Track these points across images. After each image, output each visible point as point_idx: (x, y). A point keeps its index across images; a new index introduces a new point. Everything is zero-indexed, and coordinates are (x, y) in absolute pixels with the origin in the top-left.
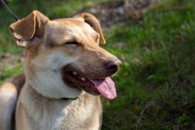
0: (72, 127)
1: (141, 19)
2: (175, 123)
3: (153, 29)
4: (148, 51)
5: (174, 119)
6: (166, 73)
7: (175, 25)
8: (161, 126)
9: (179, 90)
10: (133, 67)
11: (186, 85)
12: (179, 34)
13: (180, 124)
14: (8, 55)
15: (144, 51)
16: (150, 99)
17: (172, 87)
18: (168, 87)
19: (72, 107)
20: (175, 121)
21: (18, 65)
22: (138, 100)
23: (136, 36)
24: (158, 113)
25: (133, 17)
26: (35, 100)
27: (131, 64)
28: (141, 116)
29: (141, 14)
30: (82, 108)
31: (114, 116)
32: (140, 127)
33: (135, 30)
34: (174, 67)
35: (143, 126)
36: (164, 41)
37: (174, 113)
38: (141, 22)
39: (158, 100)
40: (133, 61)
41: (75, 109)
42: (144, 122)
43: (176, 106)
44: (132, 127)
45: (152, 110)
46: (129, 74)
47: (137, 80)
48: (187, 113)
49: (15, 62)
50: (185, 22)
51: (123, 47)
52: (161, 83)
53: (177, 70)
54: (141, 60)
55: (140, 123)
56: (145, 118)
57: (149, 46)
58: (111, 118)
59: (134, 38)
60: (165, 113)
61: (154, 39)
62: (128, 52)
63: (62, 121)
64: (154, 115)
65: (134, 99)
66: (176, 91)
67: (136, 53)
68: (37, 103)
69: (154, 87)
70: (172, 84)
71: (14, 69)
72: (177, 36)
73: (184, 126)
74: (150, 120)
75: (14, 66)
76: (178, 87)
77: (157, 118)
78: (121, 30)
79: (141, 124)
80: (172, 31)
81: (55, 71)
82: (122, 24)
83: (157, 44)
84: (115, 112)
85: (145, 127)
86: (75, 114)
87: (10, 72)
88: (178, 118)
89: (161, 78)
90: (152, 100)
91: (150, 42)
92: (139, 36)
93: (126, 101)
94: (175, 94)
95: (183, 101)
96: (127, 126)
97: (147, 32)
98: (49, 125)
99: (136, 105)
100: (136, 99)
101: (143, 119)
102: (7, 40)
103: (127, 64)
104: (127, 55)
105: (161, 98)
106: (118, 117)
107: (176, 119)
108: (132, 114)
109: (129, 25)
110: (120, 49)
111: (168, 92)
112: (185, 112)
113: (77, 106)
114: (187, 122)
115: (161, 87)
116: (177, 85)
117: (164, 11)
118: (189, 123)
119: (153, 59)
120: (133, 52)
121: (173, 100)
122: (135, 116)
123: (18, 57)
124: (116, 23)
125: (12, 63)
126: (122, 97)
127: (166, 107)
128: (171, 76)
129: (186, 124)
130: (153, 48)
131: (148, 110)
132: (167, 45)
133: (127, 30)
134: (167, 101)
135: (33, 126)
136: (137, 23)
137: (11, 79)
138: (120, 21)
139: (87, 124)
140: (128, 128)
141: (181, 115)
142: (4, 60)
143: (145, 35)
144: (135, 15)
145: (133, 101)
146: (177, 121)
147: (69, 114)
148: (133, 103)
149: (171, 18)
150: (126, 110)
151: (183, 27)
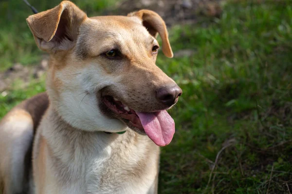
0: (117, 174)
1: (218, 16)
2: (266, 172)
3: (235, 31)
4: (227, 63)
5: (265, 165)
6: (254, 97)
7: (269, 26)
8: (246, 176)
9: (273, 123)
10: (205, 87)
11: (284, 115)
12: (275, 40)
13: (274, 173)
14: (18, 66)
15: (222, 63)
16: (229, 136)
17: (263, 119)
18: (256, 117)
19: (118, 144)
20: (267, 169)
21: (34, 81)
22: (212, 137)
23: (210, 41)
24: (243, 156)
25: (206, 12)
26: (63, 132)
27: (202, 83)
28: (216, 161)
29: (217, 8)
30: (132, 147)
31: (177, 160)
32: (214, 177)
33: (208, 32)
34: (267, 89)
35: (219, 175)
36: (253, 50)
37: (265, 158)
38: (217, 21)
39: (242, 137)
40: (205, 79)
41: (122, 147)
42: (221, 169)
43: (268, 146)
44: (202, 176)
45: (233, 152)
46: (199, 97)
47: (210, 107)
48: (284, 157)
49: (29, 78)
50: (283, 22)
51: (190, 58)
52: (247, 111)
53: (270, 93)
54: (217, 78)
55: (214, 171)
56: (222, 163)
57: (229, 57)
58: (171, 162)
59: (208, 44)
60: (252, 157)
61: (236, 46)
62: (197, 65)
63: (103, 163)
64: (236, 160)
65: (207, 134)
66: (269, 124)
67: (210, 67)
68: (65, 135)
69: (237, 118)
70: (262, 113)
71: (27, 87)
72: (272, 42)
73: (279, 177)
74: (230, 168)
75: (28, 84)
76: (272, 118)
77: (240, 164)
78: (187, 32)
79: (216, 173)
80: (264, 34)
81: (87, 93)
82: (189, 23)
83: (241, 53)
84: (178, 155)
85: (222, 176)
86: (122, 154)
87: (21, 92)
88: (272, 164)
89: (246, 104)
90: (232, 137)
91: (231, 51)
92: (214, 41)
93: (194, 137)
94: (267, 129)
95: (280, 139)
96: (196, 175)
97: (226, 35)
98: (83, 169)
99: (209, 143)
100: (210, 135)
101: (220, 165)
102: (17, 44)
103: (196, 83)
104: (196, 69)
105: (247, 135)
106: (182, 161)
107: (269, 166)
108: (203, 156)
109: (200, 24)
110: (185, 60)
111: (257, 125)
112: (282, 155)
113: (124, 142)
114: (284, 170)
115: (246, 117)
116: (270, 115)
117: (252, 5)
118: (288, 173)
119: (234, 76)
120: (205, 65)
121: (265, 137)
122: (207, 161)
123: (33, 70)
124: (180, 20)
125: (24, 78)
126: (189, 132)
127: (254, 148)
128: (262, 101)
129: (283, 173)
130: (235, 60)
131: (227, 152)
132: (256, 55)
133: (197, 31)
134: (255, 139)
135: (60, 172)
136: (212, 21)
137: (24, 103)
138: (186, 19)
139: (139, 170)
140: (197, 177)
141: (277, 161)
142: (12, 74)
143: (224, 40)
144: (208, 10)
145: (205, 139)
146: (270, 168)
147: (112, 154)
148: (205, 141)
149: (262, 15)
150: (194, 152)
151: (280, 28)
